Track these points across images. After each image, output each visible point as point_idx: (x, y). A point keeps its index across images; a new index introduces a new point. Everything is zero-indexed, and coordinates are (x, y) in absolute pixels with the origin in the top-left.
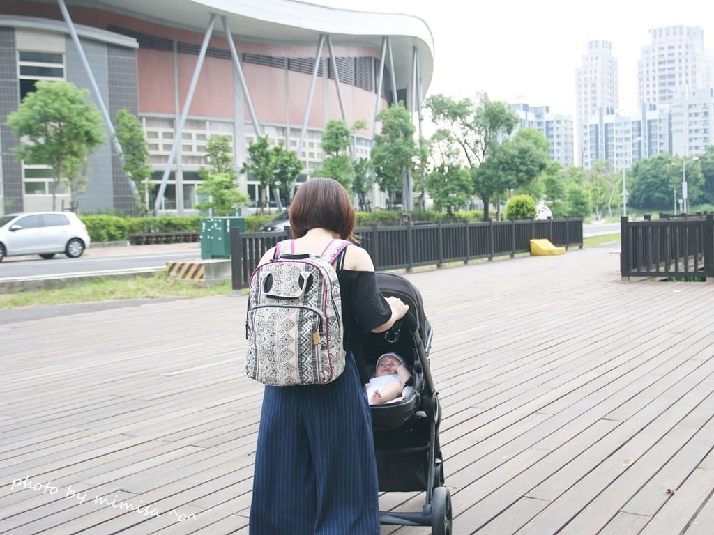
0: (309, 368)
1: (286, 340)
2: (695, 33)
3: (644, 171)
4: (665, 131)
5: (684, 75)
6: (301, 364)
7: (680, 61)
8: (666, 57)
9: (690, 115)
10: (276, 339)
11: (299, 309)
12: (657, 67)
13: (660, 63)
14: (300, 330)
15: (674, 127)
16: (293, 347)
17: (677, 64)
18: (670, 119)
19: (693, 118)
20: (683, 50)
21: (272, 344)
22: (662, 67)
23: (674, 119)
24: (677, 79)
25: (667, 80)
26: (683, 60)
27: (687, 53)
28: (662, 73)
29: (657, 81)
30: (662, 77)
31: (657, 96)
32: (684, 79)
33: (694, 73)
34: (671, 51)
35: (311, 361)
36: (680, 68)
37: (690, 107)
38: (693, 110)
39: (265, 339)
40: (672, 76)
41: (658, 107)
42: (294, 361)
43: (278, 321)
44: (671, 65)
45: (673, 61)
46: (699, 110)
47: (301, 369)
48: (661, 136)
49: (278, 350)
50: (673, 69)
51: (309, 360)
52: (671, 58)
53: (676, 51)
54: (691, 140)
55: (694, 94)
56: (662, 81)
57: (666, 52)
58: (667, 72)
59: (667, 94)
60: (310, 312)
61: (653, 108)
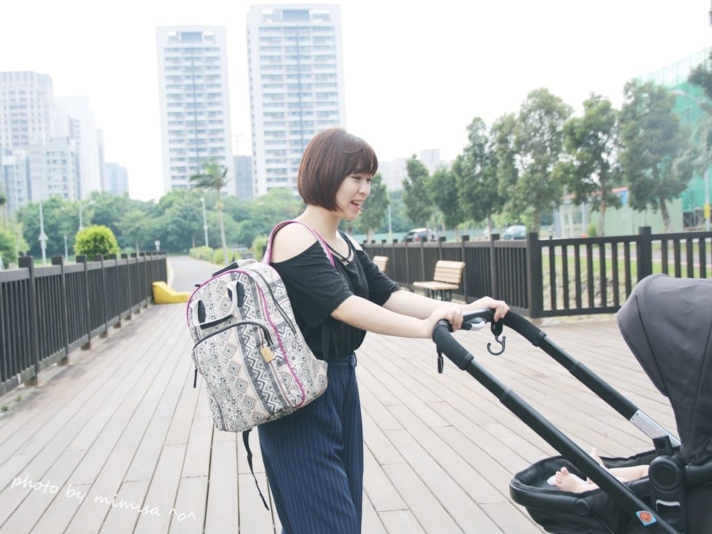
0: (272, 394)
1: (234, 369)
2: (45, 81)
3: (30, 217)
4: (23, 178)
5: (36, 121)
6: (259, 392)
7: (32, 107)
8: (18, 102)
9: (49, 162)
10: (224, 373)
11: (235, 328)
12: (9, 111)
13: (12, 108)
14: (244, 351)
15: (32, 174)
16: (244, 375)
17: (29, 110)
18: (28, 165)
19: (52, 166)
20: (35, 97)
21: (223, 380)
22: (14, 111)
23: (32, 166)
24: (30, 125)
25: (19, 126)
26: (35, 106)
27: (38, 100)
28: (15, 118)
29: (9, 126)
30: (14, 122)
31: (10, 141)
32: (36, 125)
33: (47, 121)
34: (23, 96)
35: (270, 384)
36: (33, 114)
37: (48, 154)
38: (51, 158)
39: (214, 377)
40: (25, 122)
41: (14, 152)
42: (251, 391)
43: (220, 350)
44: (23, 111)
45: (24, 107)
46: (58, 157)
47: (262, 398)
48: (19, 183)
49: (231, 385)
50: (25, 114)
51: (268, 383)
52: (23, 103)
53: (28, 96)
54: (50, 187)
55: (51, 141)
56: (15, 126)
57: (17, 96)
58: (20, 118)
59: (20, 140)
60: (248, 325)
61: (9, 153)
